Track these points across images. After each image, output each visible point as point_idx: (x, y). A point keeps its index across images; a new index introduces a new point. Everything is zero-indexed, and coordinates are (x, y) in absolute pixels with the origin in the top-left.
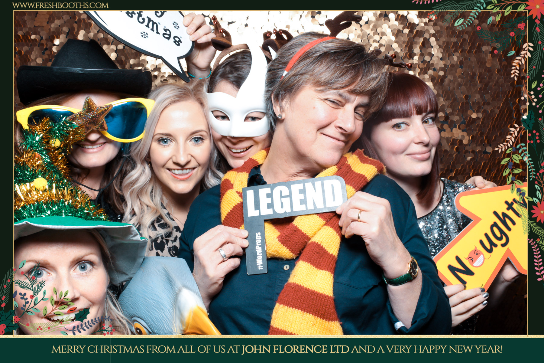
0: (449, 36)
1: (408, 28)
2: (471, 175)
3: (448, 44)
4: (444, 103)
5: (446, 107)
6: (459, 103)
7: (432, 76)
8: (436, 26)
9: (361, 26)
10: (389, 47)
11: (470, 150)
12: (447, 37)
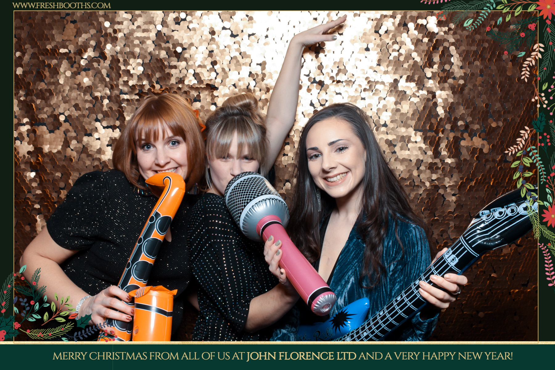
0: (469, 44)
1: (427, 37)
2: (491, 184)
3: (468, 52)
4: (464, 112)
5: (466, 116)
6: (479, 112)
7: (452, 84)
8: (456, 35)
9: (380, 36)
10: (409, 56)
11: (490, 159)
12: (467, 45)
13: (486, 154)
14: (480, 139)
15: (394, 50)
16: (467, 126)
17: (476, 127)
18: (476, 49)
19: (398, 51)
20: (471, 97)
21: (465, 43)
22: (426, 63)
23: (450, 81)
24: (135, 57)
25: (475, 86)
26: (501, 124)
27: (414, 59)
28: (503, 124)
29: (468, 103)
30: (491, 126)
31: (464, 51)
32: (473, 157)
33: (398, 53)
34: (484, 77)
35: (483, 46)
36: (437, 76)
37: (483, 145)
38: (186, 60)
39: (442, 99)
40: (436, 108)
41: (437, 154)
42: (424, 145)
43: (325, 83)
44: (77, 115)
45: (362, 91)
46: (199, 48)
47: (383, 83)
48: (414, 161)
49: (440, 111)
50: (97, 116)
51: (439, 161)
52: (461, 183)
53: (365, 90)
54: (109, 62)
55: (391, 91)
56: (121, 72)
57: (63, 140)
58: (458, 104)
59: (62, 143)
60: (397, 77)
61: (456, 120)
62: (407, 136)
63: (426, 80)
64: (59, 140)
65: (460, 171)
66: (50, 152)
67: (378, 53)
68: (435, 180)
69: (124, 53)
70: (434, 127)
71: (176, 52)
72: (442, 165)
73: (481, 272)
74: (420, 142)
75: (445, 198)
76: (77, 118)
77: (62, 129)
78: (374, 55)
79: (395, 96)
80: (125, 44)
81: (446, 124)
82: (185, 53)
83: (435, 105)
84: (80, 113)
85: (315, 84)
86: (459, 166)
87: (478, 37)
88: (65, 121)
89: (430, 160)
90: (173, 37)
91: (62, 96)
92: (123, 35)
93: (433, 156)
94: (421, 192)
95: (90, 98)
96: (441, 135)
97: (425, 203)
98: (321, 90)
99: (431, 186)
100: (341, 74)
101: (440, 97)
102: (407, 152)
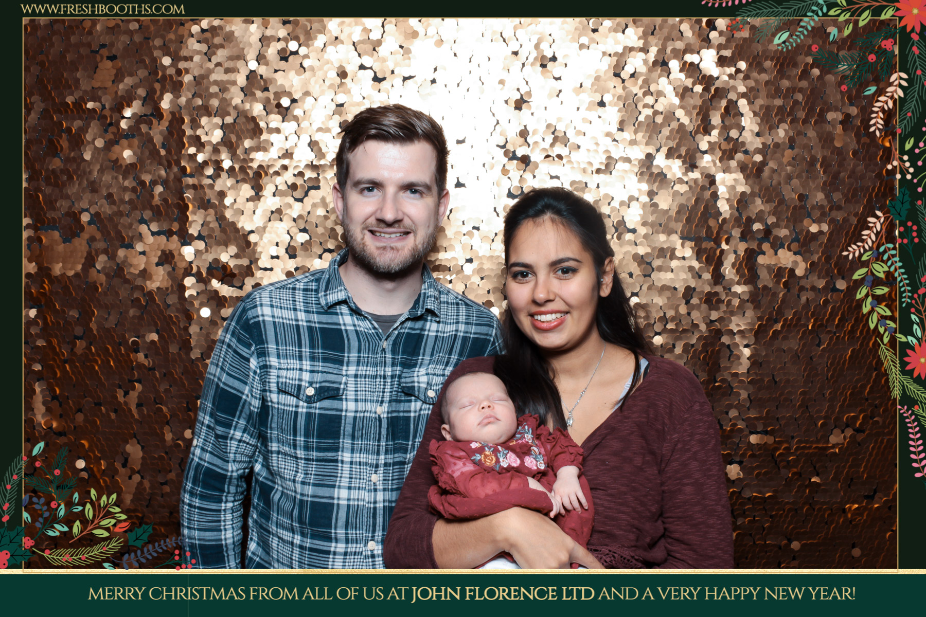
0: (770, 96)
1: (700, 84)
2: (810, 328)
3: (768, 109)
4: (762, 208)
5: (767, 215)
6: (788, 207)
7: (743, 162)
8: (748, 81)
9: (623, 81)
10: (670, 116)
11: (808, 286)
12: (767, 97)
13: (800, 278)
14: (789, 254)
15: (645, 106)
16: (767, 232)
17: (783, 232)
18: (781, 103)
19: (653, 107)
20: (774, 183)
21: (763, 93)
22: (698, 126)
23: (739, 156)
24: (209, 115)
25: (780, 164)
26: (825, 228)
27: (679, 120)
28: (829, 228)
29: (770, 193)
30: (808, 231)
31: (761, 106)
32: (778, 282)
33: (652, 110)
34: (796, 150)
35: (795, 98)
36: (718, 149)
37: (795, 263)
38: (296, 119)
39: (726, 186)
40: (716, 202)
41: (718, 277)
42: (697, 262)
43: (532, 159)
44: (109, 212)
45: (594, 172)
46: (319, 100)
47: (628, 160)
48: (681, 290)
49: (723, 206)
50: (142, 214)
51: (722, 290)
52: (759, 325)
53: (598, 171)
54: (167, 124)
55: (642, 174)
56: (185, 141)
57: (85, 254)
58: (753, 194)
59: (83, 261)
60: (651, 150)
61: (750, 221)
62: (668, 248)
63: (698, 155)
64: (80, 254)
65: (757, 306)
66: (63, 275)
67: (619, 111)
68: (716, 321)
69: (192, 109)
70: (712, 233)
71: (279, 105)
72: (727, 296)
73: (794, 474)
74: (690, 258)
75: (731, 352)
76: (110, 218)
77: (85, 236)
78: (613, 114)
79: (648, 182)
80: (195, 93)
81: (733, 227)
82: (295, 108)
83: (715, 196)
84: (115, 208)
85: (515, 162)
86: (755, 299)
87: (785, 83)
88: (89, 223)
89: (707, 289)
90: (276, 80)
91: (87, 181)
92: (193, 78)
93: (712, 281)
94: (694, 341)
95: (134, 184)
96: (724, 246)
97: (699, 359)
98: (524, 171)
99: (710, 331)
100: (558, 144)
101: (723, 183)
102: (669, 275)
